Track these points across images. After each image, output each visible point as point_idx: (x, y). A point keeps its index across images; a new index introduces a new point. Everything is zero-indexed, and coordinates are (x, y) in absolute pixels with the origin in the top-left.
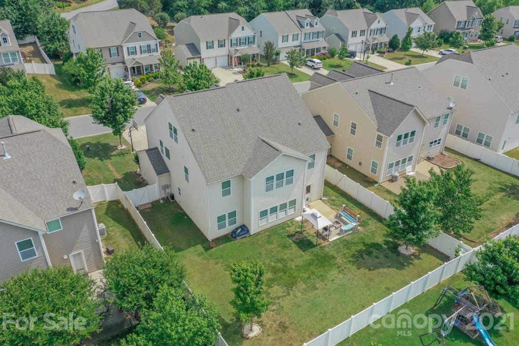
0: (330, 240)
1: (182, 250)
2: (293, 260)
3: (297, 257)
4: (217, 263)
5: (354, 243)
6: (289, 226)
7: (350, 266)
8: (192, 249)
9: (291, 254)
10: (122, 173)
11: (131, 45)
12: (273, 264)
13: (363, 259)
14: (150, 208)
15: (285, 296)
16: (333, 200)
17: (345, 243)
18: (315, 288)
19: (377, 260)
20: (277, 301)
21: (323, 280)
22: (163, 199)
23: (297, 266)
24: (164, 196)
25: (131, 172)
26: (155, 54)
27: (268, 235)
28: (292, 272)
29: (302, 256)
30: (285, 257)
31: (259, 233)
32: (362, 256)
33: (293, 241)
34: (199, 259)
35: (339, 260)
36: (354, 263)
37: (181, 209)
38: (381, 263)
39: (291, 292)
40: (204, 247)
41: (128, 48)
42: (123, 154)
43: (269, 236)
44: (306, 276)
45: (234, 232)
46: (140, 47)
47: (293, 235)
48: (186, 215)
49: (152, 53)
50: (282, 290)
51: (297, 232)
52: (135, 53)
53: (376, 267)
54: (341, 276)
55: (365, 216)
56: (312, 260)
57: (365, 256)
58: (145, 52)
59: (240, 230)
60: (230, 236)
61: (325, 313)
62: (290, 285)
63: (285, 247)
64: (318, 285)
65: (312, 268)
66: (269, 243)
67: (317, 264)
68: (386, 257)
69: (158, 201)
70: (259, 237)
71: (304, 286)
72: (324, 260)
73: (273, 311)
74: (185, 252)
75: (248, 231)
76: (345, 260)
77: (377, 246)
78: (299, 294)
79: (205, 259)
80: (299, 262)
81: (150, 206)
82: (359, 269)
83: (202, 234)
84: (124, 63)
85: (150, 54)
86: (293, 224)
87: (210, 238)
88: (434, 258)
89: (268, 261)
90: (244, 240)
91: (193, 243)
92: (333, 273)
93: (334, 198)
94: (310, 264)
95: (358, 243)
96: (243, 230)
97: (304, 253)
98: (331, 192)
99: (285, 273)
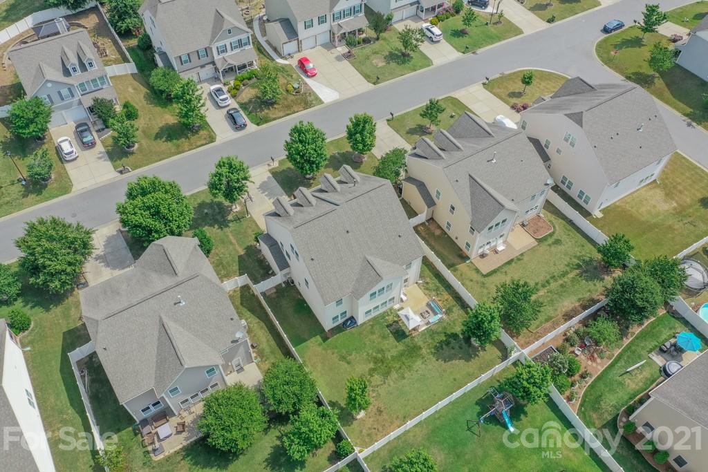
0: (420, 331)
1: (307, 340)
2: (389, 351)
3: (393, 347)
4: (333, 354)
5: (438, 333)
6: (388, 315)
7: (431, 356)
8: (313, 340)
9: (388, 344)
10: (244, 248)
11: (221, 44)
12: (374, 354)
13: (443, 349)
14: (275, 293)
15: (382, 385)
16: (427, 283)
17: (431, 332)
18: (403, 378)
19: (453, 351)
20: (377, 389)
21: (410, 371)
22: (284, 282)
23: (392, 356)
24: (285, 279)
25: (251, 246)
26: (247, 48)
27: (370, 325)
28: (388, 361)
29: (396, 347)
30: (384, 348)
31: (364, 323)
32: (442, 346)
33: (391, 332)
34: (319, 349)
35: (424, 351)
36: (434, 354)
37: (300, 295)
38: (455, 354)
39: (386, 381)
40: (322, 338)
41: (217, 48)
42: (239, 219)
43: (372, 326)
44: (398, 366)
45: (345, 323)
46: (231, 44)
47: (391, 325)
48: (306, 303)
49: (244, 47)
50: (380, 379)
51: (395, 321)
52: (225, 51)
53: (450, 359)
54: (424, 366)
55: (452, 301)
56: (404, 350)
57: (444, 347)
58: (236, 47)
59: (349, 322)
60: (341, 326)
61: (408, 400)
62: (386, 374)
63: (384, 337)
64: (406, 375)
65: (403, 359)
66: (373, 333)
67: (407, 355)
68: (461, 348)
69: (280, 284)
70: (364, 327)
71: (396, 376)
72: (413, 351)
73: (373, 397)
74: (308, 342)
75: (356, 323)
76: (428, 351)
77: (455, 336)
78: (392, 383)
79: (324, 349)
80: (394, 352)
81: (275, 290)
82: (437, 360)
83: (320, 324)
84: (213, 63)
85: (241, 49)
86: (392, 313)
87: (327, 329)
88: (496, 349)
89: (370, 352)
90: (353, 330)
91: (314, 333)
92: (418, 364)
93: (428, 280)
94: (402, 355)
95: (441, 333)
96: (352, 322)
97: (398, 344)
98: (427, 272)
99: (383, 363)
